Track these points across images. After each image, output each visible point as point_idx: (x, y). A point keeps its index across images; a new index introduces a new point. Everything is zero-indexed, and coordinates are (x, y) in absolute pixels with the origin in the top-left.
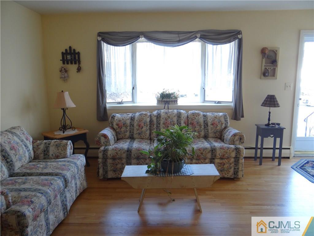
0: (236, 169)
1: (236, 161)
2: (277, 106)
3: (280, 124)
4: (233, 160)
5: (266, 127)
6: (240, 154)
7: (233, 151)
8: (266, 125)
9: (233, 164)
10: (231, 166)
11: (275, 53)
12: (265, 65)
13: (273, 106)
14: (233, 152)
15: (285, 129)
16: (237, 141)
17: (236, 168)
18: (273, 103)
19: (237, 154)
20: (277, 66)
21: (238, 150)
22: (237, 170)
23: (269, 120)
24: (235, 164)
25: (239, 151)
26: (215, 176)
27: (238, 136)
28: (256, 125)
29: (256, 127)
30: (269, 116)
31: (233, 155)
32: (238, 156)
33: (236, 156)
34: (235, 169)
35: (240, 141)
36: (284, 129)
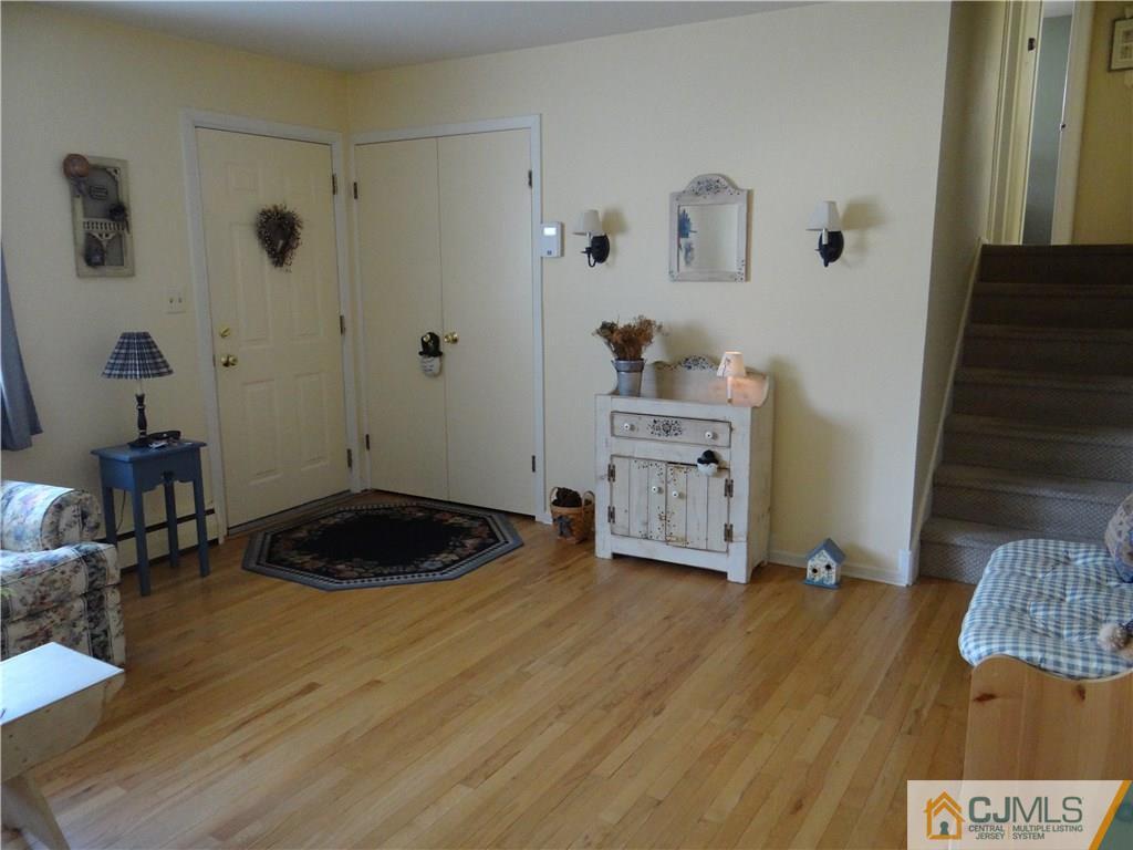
0: (98, 636)
1: (94, 604)
2: (165, 370)
3: (179, 433)
4: (79, 605)
5: (137, 454)
6: (105, 574)
7: (75, 570)
8: (133, 446)
9: (83, 623)
10: (77, 630)
11: (113, 177)
12: (86, 220)
13: (155, 372)
14: (76, 572)
15: (204, 445)
16: (71, 527)
17: (98, 631)
18: (151, 361)
19: (94, 577)
20: (127, 225)
21: (94, 561)
22: (102, 638)
23: (142, 424)
24: (91, 620)
25: (98, 561)
26: (108, 681)
27: (72, 508)
28: (93, 452)
29: (96, 458)
30: (141, 411)
31: (80, 583)
32: (98, 582)
33: (92, 583)
34: (93, 637)
35: (84, 524)
36: (202, 449)
